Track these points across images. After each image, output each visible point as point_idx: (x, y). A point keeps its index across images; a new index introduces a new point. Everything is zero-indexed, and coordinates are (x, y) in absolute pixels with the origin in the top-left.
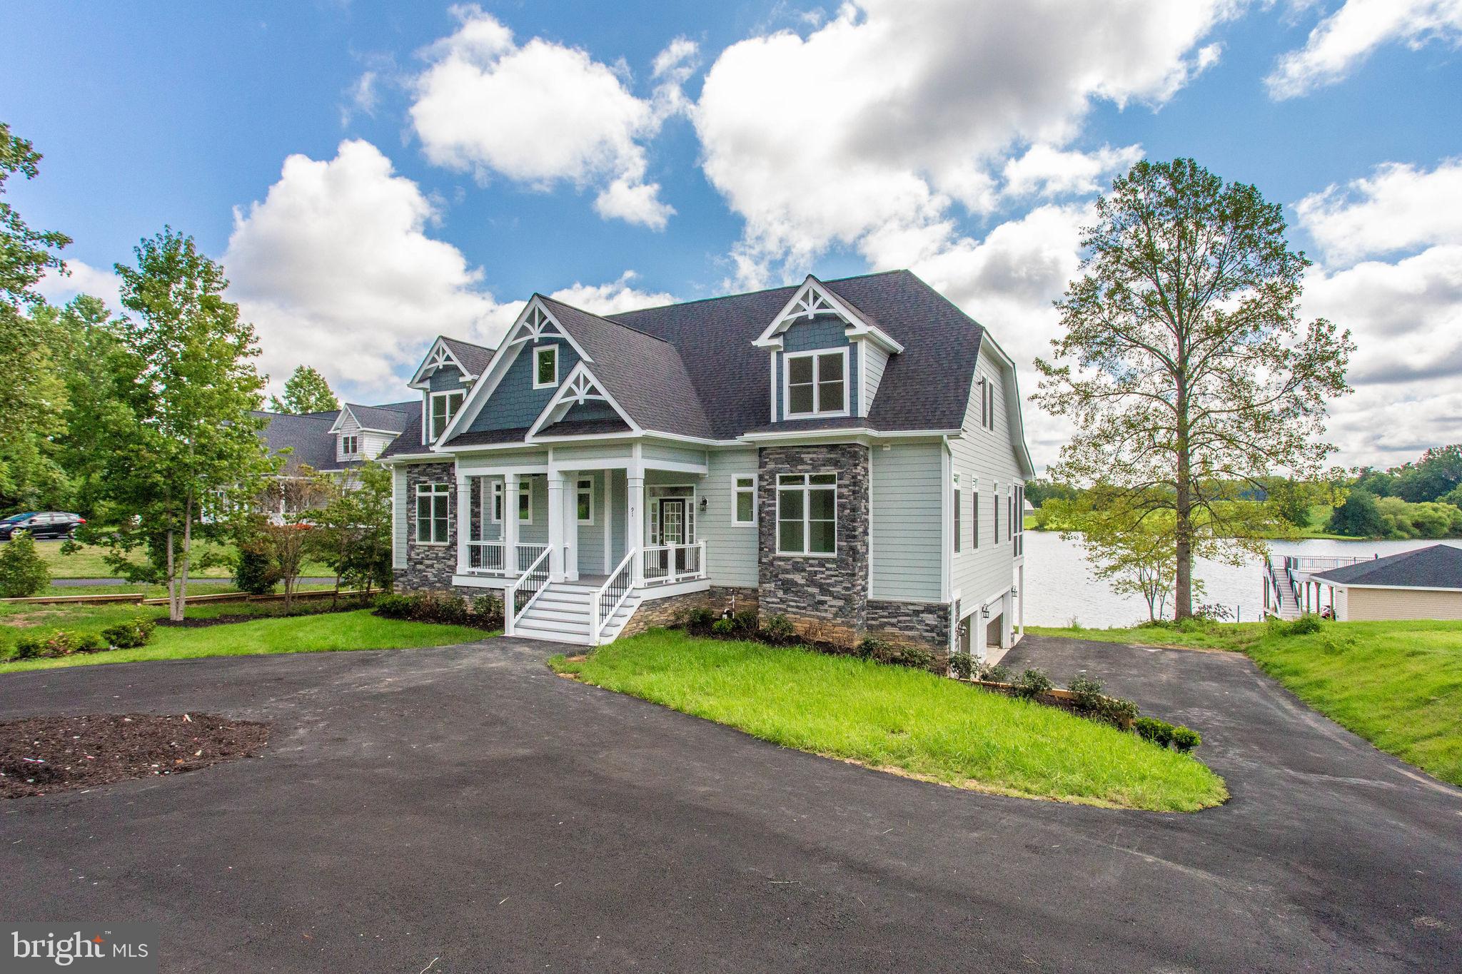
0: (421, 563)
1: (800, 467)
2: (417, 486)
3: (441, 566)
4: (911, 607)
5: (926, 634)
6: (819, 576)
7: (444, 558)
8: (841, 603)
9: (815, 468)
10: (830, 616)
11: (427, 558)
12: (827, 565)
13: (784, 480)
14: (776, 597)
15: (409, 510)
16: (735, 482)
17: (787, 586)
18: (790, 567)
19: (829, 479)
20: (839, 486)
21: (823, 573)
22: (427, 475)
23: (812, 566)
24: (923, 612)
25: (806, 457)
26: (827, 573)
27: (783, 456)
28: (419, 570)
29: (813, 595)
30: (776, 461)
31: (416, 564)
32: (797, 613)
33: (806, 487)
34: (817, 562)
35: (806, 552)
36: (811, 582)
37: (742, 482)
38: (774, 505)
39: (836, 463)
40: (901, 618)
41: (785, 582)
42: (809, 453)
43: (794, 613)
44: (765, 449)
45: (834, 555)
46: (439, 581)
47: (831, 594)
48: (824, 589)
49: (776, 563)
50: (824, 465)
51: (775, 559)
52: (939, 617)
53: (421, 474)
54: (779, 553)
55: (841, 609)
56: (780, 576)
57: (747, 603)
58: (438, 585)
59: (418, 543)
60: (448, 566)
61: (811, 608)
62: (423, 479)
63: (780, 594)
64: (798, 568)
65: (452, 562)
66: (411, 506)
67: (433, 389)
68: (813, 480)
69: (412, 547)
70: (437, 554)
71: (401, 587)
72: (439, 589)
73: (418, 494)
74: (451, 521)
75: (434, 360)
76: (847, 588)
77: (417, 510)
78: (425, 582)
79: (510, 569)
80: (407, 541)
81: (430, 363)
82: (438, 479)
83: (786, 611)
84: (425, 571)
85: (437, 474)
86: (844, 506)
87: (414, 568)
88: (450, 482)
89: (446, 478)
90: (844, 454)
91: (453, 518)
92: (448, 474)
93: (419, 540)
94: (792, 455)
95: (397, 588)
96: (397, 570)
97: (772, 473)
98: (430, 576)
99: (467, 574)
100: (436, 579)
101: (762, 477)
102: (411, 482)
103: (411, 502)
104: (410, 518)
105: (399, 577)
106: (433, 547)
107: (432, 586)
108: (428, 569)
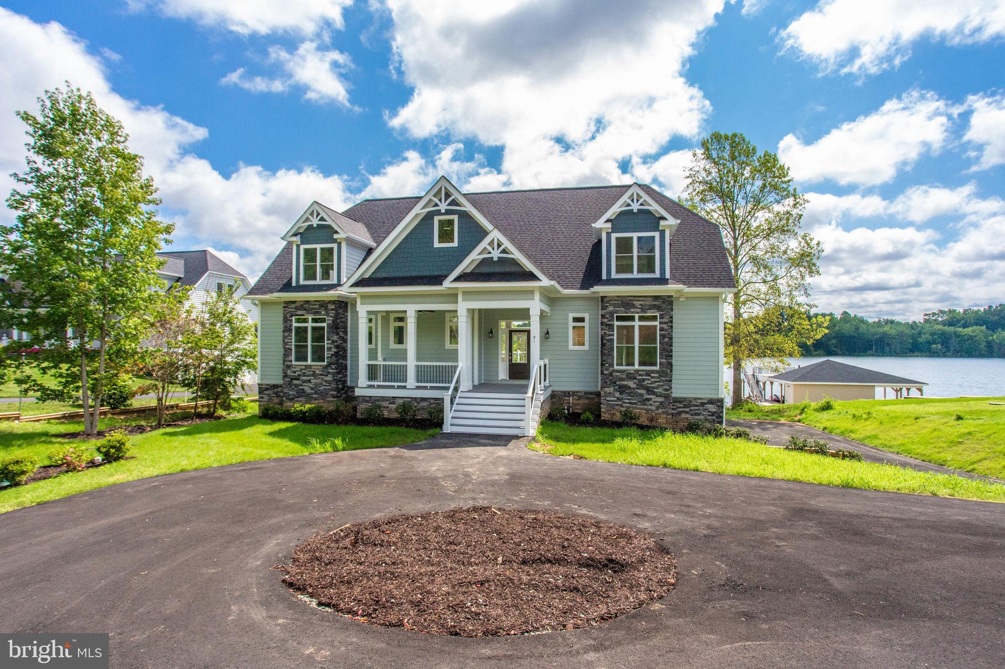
0: (298, 379)
1: (632, 310)
2: (294, 318)
3: (319, 381)
4: (700, 401)
5: (709, 418)
6: (646, 382)
7: (321, 375)
8: (661, 399)
9: (643, 311)
10: (654, 408)
11: (304, 375)
12: (652, 375)
13: (619, 319)
14: (614, 397)
15: (285, 337)
16: (571, 320)
17: (622, 389)
18: (624, 377)
19: (654, 318)
20: (660, 323)
21: (649, 380)
22: (305, 309)
23: (640, 375)
24: (706, 403)
25: (637, 303)
26: (652, 380)
27: (620, 302)
28: (295, 385)
29: (642, 395)
30: (615, 306)
31: (292, 379)
33: (637, 324)
34: (644, 373)
35: (637, 367)
36: (640, 385)
37: (576, 320)
38: (613, 335)
39: (658, 308)
40: (692, 408)
41: (620, 387)
42: (639, 301)
43: (627, 407)
44: (606, 297)
45: (657, 368)
46: (316, 393)
47: (654, 393)
48: (649, 391)
49: (615, 374)
50: (650, 309)
51: (613, 371)
52: (717, 406)
53: (297, 308)
54: (616, 367)
55: (661, 403)
56: (617, 383)
57: (581, 402)
58: (314, 396)
59: (293, 363)
60: (326, 381)
61: (640, 404)
62: (300, 312)
63: (617, 394)
64: (631, 376)
65: (329, 378)
66: (286, 334)
67: (303, 243)
68: (641, 319)
69: (289, 367)
70: (314, 372)
71: (266, 398)
72: (316, 399)
73: (295, 324)
74: (329, 345)
75: (307, 220)
76: (666, 390)
77: (293, 338)
78: (301, 393)
79: (411, 382)
80: (282, 362)
81: (303, 222)
82: (315, 313)
83: (621, 406)
84: (301, 385)
85: (315, 309)
86: (663, 336)
87: (290, 383)
88: (328, 315)
89: (323, 312)
90: (665, 304)
91: (331, 344)
92: (326, 309)
93: (295, 361)
94: (627, 301)
95: (262, 400)
96: (262, 385)
97: (611, 313)
98: (307, 389)
99: (369, 387)
100: (313, 391)
101: (603, 316)
102: (288, 315)
103: (287, 331)
104: (287, 343)
105: (264, 390)
106: (310, 366)
107: (309, 397)
108: (305, 384)
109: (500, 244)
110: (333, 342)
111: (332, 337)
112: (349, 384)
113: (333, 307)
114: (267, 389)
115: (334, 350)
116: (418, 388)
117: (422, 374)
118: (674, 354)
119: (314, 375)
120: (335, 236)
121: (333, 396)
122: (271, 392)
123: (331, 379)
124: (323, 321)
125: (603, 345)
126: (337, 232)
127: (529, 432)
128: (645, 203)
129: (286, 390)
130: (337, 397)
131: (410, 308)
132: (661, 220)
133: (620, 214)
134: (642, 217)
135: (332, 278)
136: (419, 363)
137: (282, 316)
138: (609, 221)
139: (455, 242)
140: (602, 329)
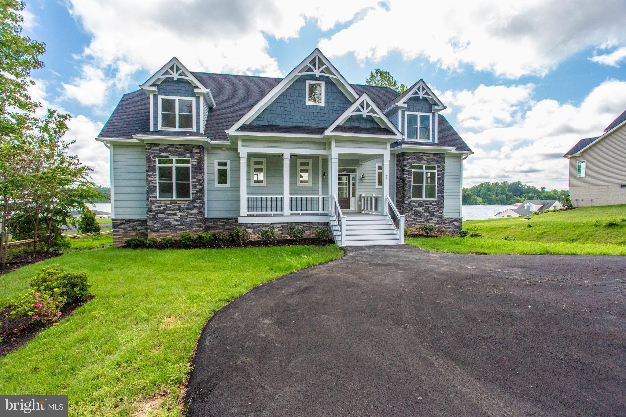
0: (163, 213)
1: (422, 162)
2: (157, 159)
3: (185, 214)
4: (450, 220)
5: (455, 230)
6: (429, 208)
7: (187, 208)
8: (438, 219)
9: (428, 162)
11: (170, 209)
12: (433, 204)
13: (415, 167)
14: (411, 218)
15: (148, 176)
16: (377, 168)
18: (417, 205)
19: (433, 168)
20: (438, 171)
21: (431, 207)
22: (169, 152)
23: (427, 204)
24: (453, 221)
25: (425, 158)
26: (433, 207)
27: (415, 156)
28: (160, 218)
29: (427, 217)
30: (412, 159)
31: (157, 213)
32: (420, 225)
33: (425, 171)
34: (429, 202)
35: (424, 199)
36: (427, 211)
37: (380, 168)
38: (411, 178)
39: (437, 161)
40: (446, 224)
41: (415, 212)
42: (426, 156)
43: (419, 225)
44: (407, 152)
45: (436, 199)
46: (181, 224)
47: (434, 215)
48: (432, 214)
49: (412, 203)
50: (432, 162)
51: (411, 202)
52: (459, 223)
53: (160, 150)
54: (413, 199)
55: (438, 221)
56: (413, 209)
58: (180, 227)
59: (158, 199)
60: (192, 214)
61: (425, 222)
62: (164, 154)
63: (413, 217)
64: (421, 205)
65: (195, 211)
66: (150, 173)
67: (160, 93)
68: (427, 168)
69: (153, 202)
71: (121, 232)
72: (181, 229)
73: (158, 165)
74: (194, 183)
75: (167, 73)
76: (440, 213)
77: (157, 176)
78: (167, 225)
79: (287, 210)
80: (145, 198)
81: (163, 75)
82: (179, 155)
83: (415, 224)
84: (166, 218)
85: (180, 151)
86: (439, 179)
87: (155, 217)
88: (193, 158)
89: (188, 155)
90: (439, 157)
91: (196, 182)
92: (191, 152)
93: (160, 197)
94: (419, 156)
95: (117, 233)
96: (117, 220)
97: (410, 164)
98: (173, 221)
99: (249, 216)
100: (179, 223)
101: (405, 165)
102: (151, 156)
103: (151, 170)
104: (150, 181)
105: (119, 225)
106: (175, 202)
107: (174, 228)
108: (170, 217)
109: (368, 105)
110: (198, 180)
111: (197, 176)
112: (206, 216)
113: (198, 151)
114: (123, 224)
115: (199, 187)
116: (292, 215)
117: (295, 204)
118: (445, 190)
119: (180, 208)
120: (196, 91)
121: (199, 226)
122: (127, 226)
123: (198, 212)
124: (188, 162)
125: (405, 184)
126: (197, 87)
127: (402, 242)
128: (427, 93)
129: (150, 223)
130: (202, 227)
131: (287, 152)
132: (433, 106)
133: (411, 99)
134: (422, 103)
135: (191, 127)
136: (293, 196)
137: (145, 157)
138: (405, 103)
139: (322, 103)
140: (404, 174)
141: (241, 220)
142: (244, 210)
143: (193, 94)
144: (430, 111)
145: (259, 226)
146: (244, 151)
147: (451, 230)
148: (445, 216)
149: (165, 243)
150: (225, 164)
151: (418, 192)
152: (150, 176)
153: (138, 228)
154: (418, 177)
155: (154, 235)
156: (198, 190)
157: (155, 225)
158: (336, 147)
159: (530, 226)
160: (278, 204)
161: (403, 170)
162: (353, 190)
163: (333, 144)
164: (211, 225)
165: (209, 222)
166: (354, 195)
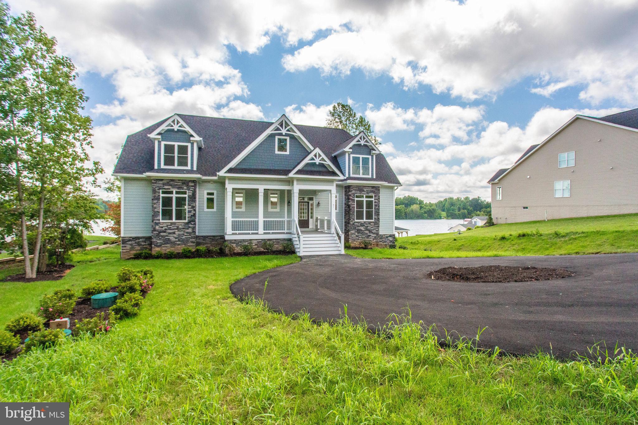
0: (165, 232)
1: (363, 193)
2: (161, 191)
3: (182, 232)
4: (386, 236)
5: (389, 243)
6: (369, 227)
7: (184, 228)
8: (375, 235)
9: (367, 193)
10: (372, 240)
11: (170, 229)
12: (371, 224)
13: (357, 197)
17: (359, 231)
18: (359, 225)
19: (371, 197)
20: (375, 199)
22: (170, 185)
23: (366, 224)
24: (388, 237)
25: (365, 190)
26: (371, 226)
27: (358, 189)
28: (162, 236)
29: (367, 234)
30: (355, 190)
31: (161, 232)
32: (362, 240)
33: (365, 199)
34: (368, 223)
35: (365, 220)
36: (367, 230)
38: (354, 205)
39: (374, 192)
40: (383, 239)
41: (358, 230)
42: (366, 188)
44: (352, 186)
45: (373, 221)
46: (179, 241)
47: (372, 233)
48: (370, 231)
49: (355, 224)
50: (370, 192)
51: (354, 222)
52: (393, 238)
53: (164, 184)
54: (356, 221)
55: (375, 237)
56: (356, 228)
58: (178, 243)
59: (161, 221)
60: (187, 233)
61: (366, 238)
62: (166, 187)
63: (356, 234)
64: (362, 225)
65: (190, 230)
66: (155, 201)
67: (163, 140)
68: (367, 197)
70: (178, 227)
71: (128, 247)
72: (179, 245)
73: (162, 195)
74: (190, 209)
75: (170, 124)
76: (377, 231)
77: (161, 204)
78: (168, 241)
79: (261, 230)
80: (151, 221)
81: (166, 126)
82: (179, 188)
83: (358, 239)
84: (167, 236)
85: (179, 185)
86: (376, 205)
87: (158, 235)
88: (189, 190)
89: (185, 188)
90: (376, 189)
91: (191, 208)
92: (187, 185)
93: (163, 219)
94: (360, 188)
95: (125, 248)
96: (125, 237)
97: (354, 194)
98: (172, 238)
99: (233, 234)
100: (177, 240)
101: (350, 195)
102: (156, 188)
103: (156, 199)
104: (155, 208)
105: (127, 241)
106: (175, 223)
107: (173, 244)
108: (170, 235)
109: (320, 156)
110: (193, 207)
111: (191, 203)
112: (197, 234)
113: (193, 184)
114: (129, 240)
115: (193, 212)
116: (265, 233)
117: (267, 226)
118: (380, 214)
119: (178, 228)
120: (192, 139)
121: (192, 242)
122: (133, 242)
123: (191, 231)
124: (185, 193)
125: (350, 210)
126: (192, 136)
127: (343, 252)
128: (366, 141)
129: (154, 240)
130: (194, 243)
131: (261, 188)
132: (372, 151)
133: (354, 145)
134: (364, 148)
135: (187, 165)
136: (266, 219)
137: (151, 189)
138: (350, 148)
139: (288, 153)
140: (349, 202)
141: (227, 238)
142: (229, 230)
143: (189, 141)
144: (370, 154)
145: (241, 242)
146: (229, 187)
147: (386, 243)
148: (380, 233)
149: (170, 255)
150: (212, 194)
151: (360, 216)
152: (155, 204)
153: (143, 243)
154: (360, 204)
155: (158, 249)
156: (192, 214)
157: (158, 241)
158: (297, 184)
159: (455, 240)
160: (255, 226)
161: (349, 199)
162: (312, 213)
163: (295, 183)
164: (201, 241)
165: (199, 239)
166: (312, 218)
